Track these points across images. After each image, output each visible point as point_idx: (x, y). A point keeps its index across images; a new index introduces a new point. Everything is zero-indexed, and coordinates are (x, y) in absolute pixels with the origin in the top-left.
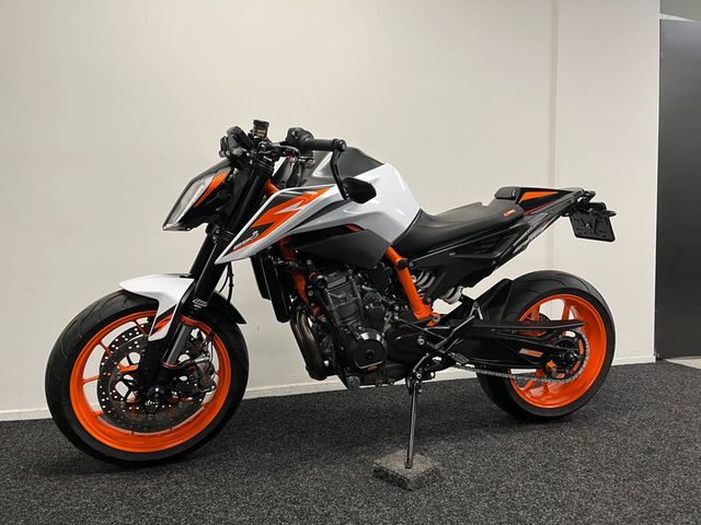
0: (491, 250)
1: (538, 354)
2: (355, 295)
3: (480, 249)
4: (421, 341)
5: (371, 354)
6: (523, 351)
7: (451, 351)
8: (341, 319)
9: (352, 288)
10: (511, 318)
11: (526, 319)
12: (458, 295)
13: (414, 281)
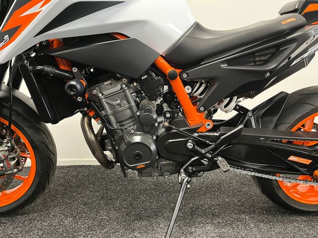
0: (266, 62)
1: (307, 162)
2: (129, 102)
3: (255, 62)
4: (190, 145)
5: (138, 155)
6: (292, 158)
7: (218, 155)
8: (118, 122)
9: (126, 96)
10: (283, 128)
11: (299, 129)
12: (233, 104)
13: (189, 91)
